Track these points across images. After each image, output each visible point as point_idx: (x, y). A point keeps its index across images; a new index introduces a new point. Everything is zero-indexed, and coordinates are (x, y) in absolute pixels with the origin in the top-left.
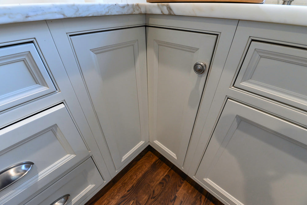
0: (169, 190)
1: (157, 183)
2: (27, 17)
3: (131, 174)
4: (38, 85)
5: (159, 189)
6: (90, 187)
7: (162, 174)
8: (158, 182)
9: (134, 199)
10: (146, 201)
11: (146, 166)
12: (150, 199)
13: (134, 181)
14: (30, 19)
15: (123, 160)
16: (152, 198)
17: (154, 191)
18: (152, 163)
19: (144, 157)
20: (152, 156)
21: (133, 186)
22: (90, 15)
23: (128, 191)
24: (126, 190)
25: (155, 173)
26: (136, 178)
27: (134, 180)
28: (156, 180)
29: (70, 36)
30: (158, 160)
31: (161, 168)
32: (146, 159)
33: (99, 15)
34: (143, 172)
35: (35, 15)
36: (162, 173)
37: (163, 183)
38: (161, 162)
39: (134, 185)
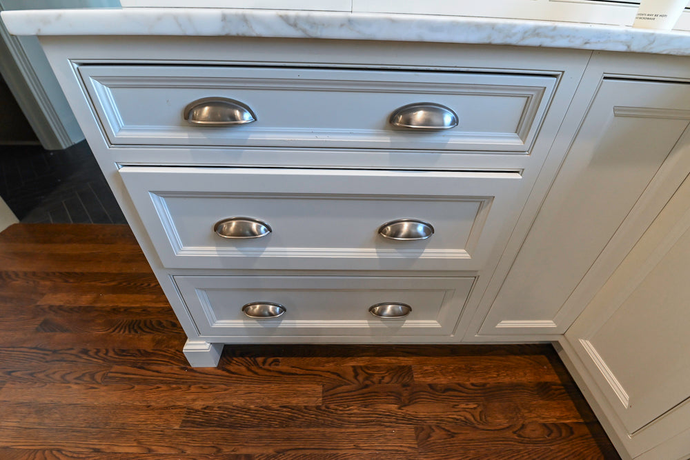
0: (559, 452)
1: (536, 419)
2: (586, 43)
3: (489, 364)
4: (516, 135)
5: (537, 432)
6: (432, 323)
7: (556, 413)
8: (542, 421)
9: (479, 405)
10: (502, 427)
11: (526, 376)
12: (511, 431)
13: (490, 379)
14: (588, 47)
15: (499, 326)
16: (514, 433)
17: (523, 426)
18: (542, 380)
19: (527, 356)
20: (548, 368)
21: (484, 385)
22: (665, 53)
23: (472, 384)
24: (468, 380)
25: (541, 402)
26: (495, 377)
27: (490, 377)
28: (539, 414)
29: (605, 78)
30: (559, 385)
31: (559, 404)
32: (531, 364)
33: (679, 54)
34: (514, 380)
35: (596, 43)
36: (558, 414)
37: (551, 432)
38: (564, 393)
39: (488, 386)
